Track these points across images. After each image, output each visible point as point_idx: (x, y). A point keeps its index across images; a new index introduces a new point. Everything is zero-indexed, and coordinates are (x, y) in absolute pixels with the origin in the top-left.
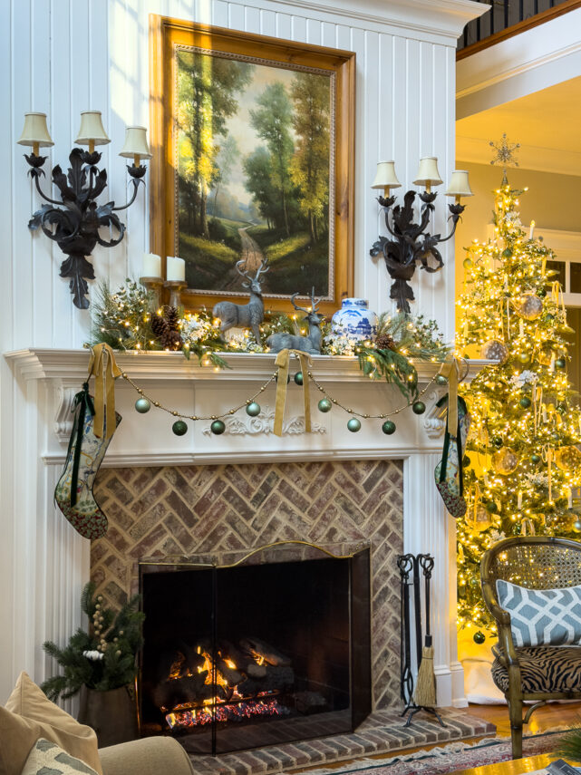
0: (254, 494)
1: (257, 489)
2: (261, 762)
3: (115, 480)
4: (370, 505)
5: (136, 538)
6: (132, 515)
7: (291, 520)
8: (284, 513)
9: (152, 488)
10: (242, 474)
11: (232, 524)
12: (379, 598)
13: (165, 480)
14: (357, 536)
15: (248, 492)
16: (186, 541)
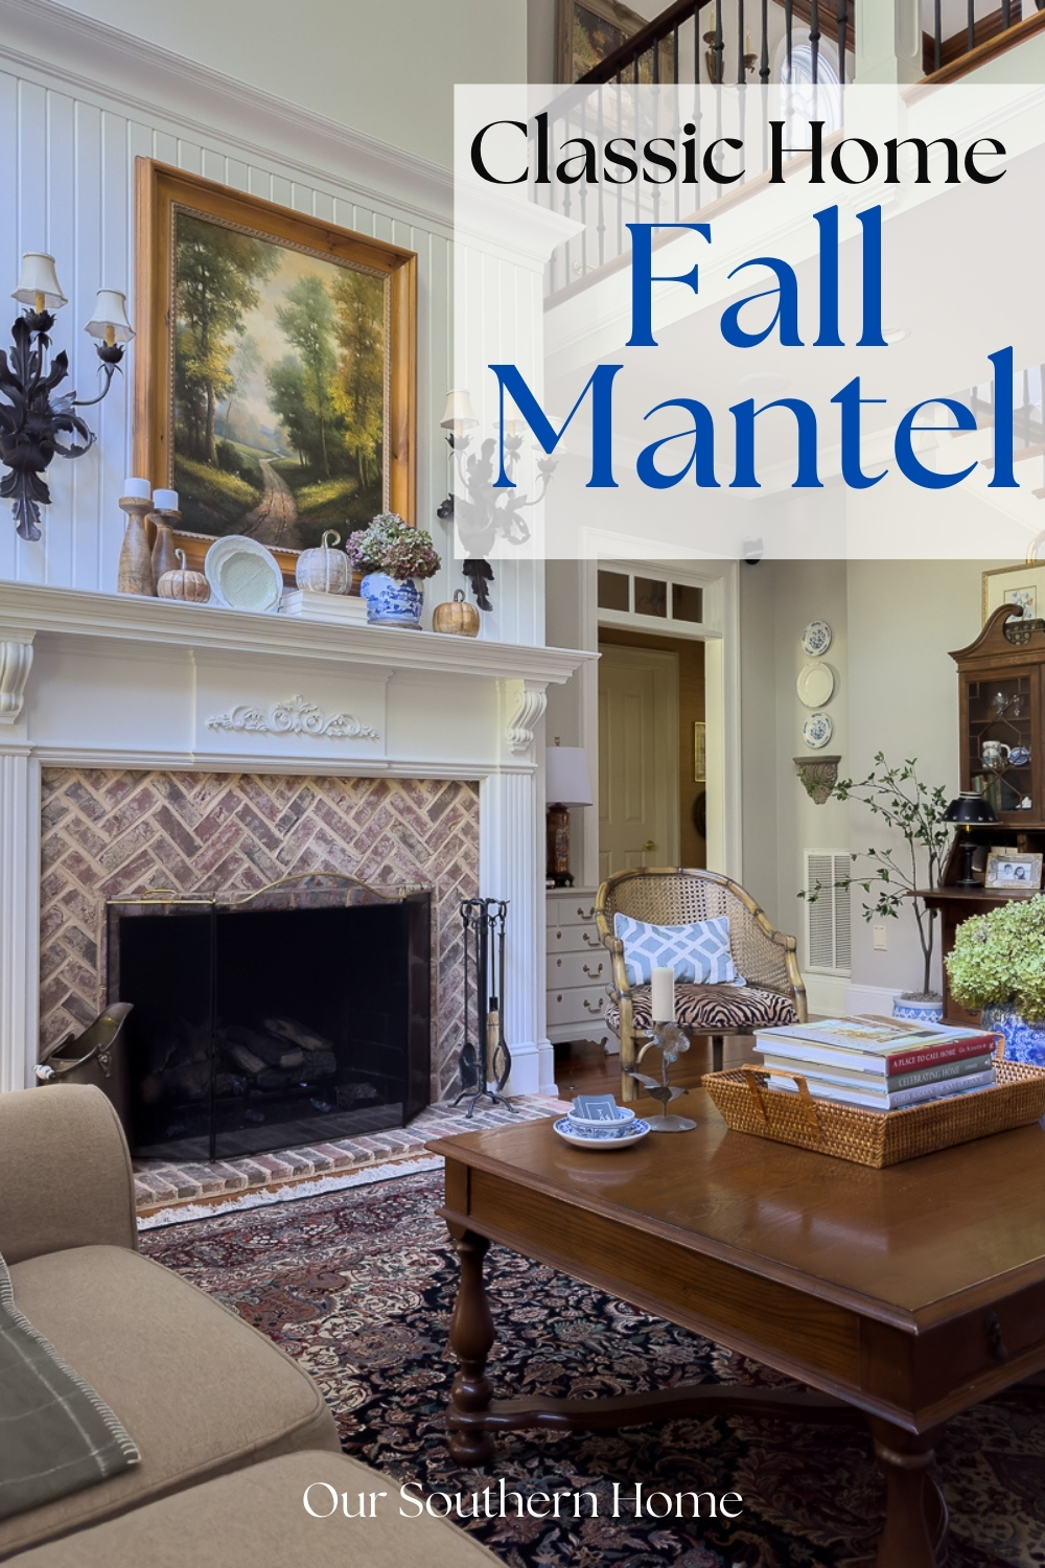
0: (280, 816)
1: (284, 809)
2: (285, 1165)
3: (78, 785)
4: (437, 838)
5: (110, 867)
6: (105, 836)
7: (330, 852)
8: (321, 842)
9: (134, 800)
10: (264, 788)
11: (250, 855)
12: (448, 958)
13: (153, 790)
14: (420, 878)
15: (272, 812)
16: (183, 874)
